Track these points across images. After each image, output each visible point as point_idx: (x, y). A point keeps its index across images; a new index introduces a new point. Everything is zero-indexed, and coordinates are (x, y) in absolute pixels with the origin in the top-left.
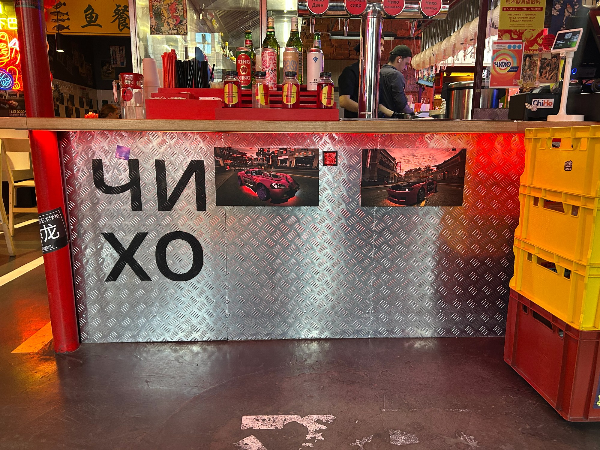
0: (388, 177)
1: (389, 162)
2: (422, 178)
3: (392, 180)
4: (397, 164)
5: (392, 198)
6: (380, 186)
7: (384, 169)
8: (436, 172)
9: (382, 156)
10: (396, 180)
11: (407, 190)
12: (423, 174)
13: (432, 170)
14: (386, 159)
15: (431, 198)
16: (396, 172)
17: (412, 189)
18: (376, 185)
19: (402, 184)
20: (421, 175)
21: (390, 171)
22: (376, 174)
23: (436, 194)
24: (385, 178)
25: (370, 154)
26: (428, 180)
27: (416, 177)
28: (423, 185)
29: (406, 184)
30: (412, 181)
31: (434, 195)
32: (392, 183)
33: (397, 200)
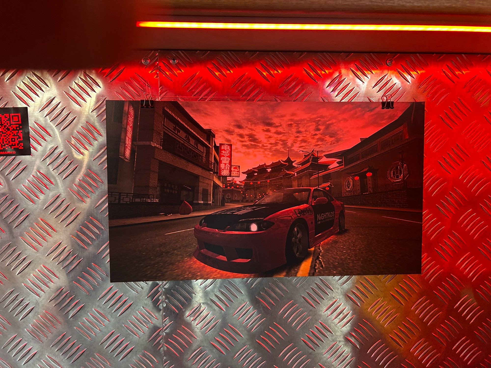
0: (194, 190)
1: (192, 142)
2: (296, 191)
3: (205, 198)
4: (218, 149)
5: (210, 254)
6: (170, 217)
7: (181, 164)
8: (338, 174)
9: (171, 126)
10: (220, 196)
11: (254, 227)
12: (300, 178)
13: (325, 166)
14: (183, 134)
15: (327, 251)
16: (218, 173)
17: (270, 224)
18: (157, 214)
19: (239, 209)
20: (295, 183)
21: (197, 171)
22: (154, 181)
23: (342, 239)
24: (184, 193)
25: (131, 119)
26: (315, 197)
27: (279, 188)
28: (302, 212)
29: (249, 210)
30: (267, 200)
31: (336, 242)
32: (206, 207)
33: (224, 258)
